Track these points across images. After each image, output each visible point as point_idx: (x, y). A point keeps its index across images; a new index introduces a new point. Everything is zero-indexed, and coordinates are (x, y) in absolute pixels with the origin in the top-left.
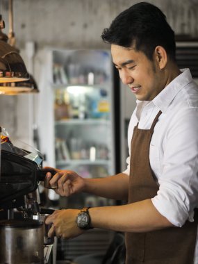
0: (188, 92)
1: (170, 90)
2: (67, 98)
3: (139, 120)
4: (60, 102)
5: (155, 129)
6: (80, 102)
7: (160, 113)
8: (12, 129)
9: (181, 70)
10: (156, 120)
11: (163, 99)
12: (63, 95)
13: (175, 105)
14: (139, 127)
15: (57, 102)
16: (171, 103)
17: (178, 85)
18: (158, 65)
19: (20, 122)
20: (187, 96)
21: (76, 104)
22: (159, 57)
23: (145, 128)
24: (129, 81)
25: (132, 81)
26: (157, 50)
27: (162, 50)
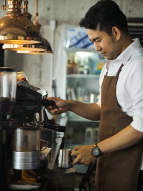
0: (140, 52)
1: (128, 51)
2: (76, 60)
3: (108, 70)
4: (71, 62)
5: (119, 76)
6: (85, 62)
7: (122, 65)
8: (38, 80)
9: (133, 39)
10: (120, 70)
12: (73, 58)
13: (132, 60)
14: (108, 75)
15: (69, 62)
16: (129, 59)
17: (133, 48)
19: (43, 75)
21: (82, 64)
22: (116, 33)
23: (112, 76)
24: (99, 49)
25: (101, 49)
26: (114, 29)
27: (116, 29)
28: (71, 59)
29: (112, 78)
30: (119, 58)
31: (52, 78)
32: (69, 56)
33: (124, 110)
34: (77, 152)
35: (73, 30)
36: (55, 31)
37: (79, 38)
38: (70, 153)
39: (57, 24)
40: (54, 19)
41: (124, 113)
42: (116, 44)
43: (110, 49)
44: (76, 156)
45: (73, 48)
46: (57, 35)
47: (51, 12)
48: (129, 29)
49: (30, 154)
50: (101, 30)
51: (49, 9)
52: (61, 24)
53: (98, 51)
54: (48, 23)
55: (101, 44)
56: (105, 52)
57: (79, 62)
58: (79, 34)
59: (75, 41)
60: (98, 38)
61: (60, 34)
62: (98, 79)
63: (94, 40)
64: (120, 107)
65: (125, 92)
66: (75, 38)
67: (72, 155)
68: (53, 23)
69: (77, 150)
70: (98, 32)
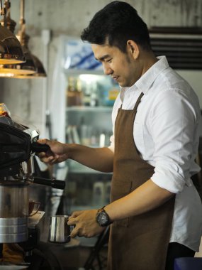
0: (167, 76)
2: (79, 86)
3: (122, 101)
4: (73, 89)
5: (138, 109)
6: (92, 89)
7: (142, 94)
8: (25, 114)
9: (158, 57)
10: (139, 101)
11: (144, 82)
12: (75, 82)
13: (155, 87)
14: (123, 108)
15: (69, 89)
16: (152, 86)
17: (157, 69)
18: (132, 56)
20: (166, 79)
21: (88, 92)
22: (133, 49)
23: (128, 109)
24: (109, 72)
25: (112, 72)
26: (129, 43)
27: (133, 43)
28: (72, 85)
29: (128, 112)
30: (137, 83)
31: (45, 112)
32: (69, 81)
33: (145, 157)
34: (77, 219)
35: (75, 44)
36: (49, 45)
37: (83, 55)
38: (66, 220)
39: (52, 35)
40: (47, 29)
41: (146, 162)
42: (133, 64)
43: (125, 72)
44: (75, 226)
45: (76, 69)
46: (52, 50)
47: (44, 18)
48: (152, 43)
49: (14, 220)
50: (111, 44)
51: (40, 14)
52: (58, 36)
53: (108, 74)
54: (39, 33)
55: (112, 65)
56: (118, 76)
57: (84, 89)
58: (84, 50)
59: (78, 60)
60: (107, 57)
61: (56, 50)
62: (110, 113)
63: (102, 59)
64: (139, 153)
65: (146, 133)
66: (77, 55)
67: (68, 223)
68: (46, 34)
69: (76, 216)
70: (107, 47)
